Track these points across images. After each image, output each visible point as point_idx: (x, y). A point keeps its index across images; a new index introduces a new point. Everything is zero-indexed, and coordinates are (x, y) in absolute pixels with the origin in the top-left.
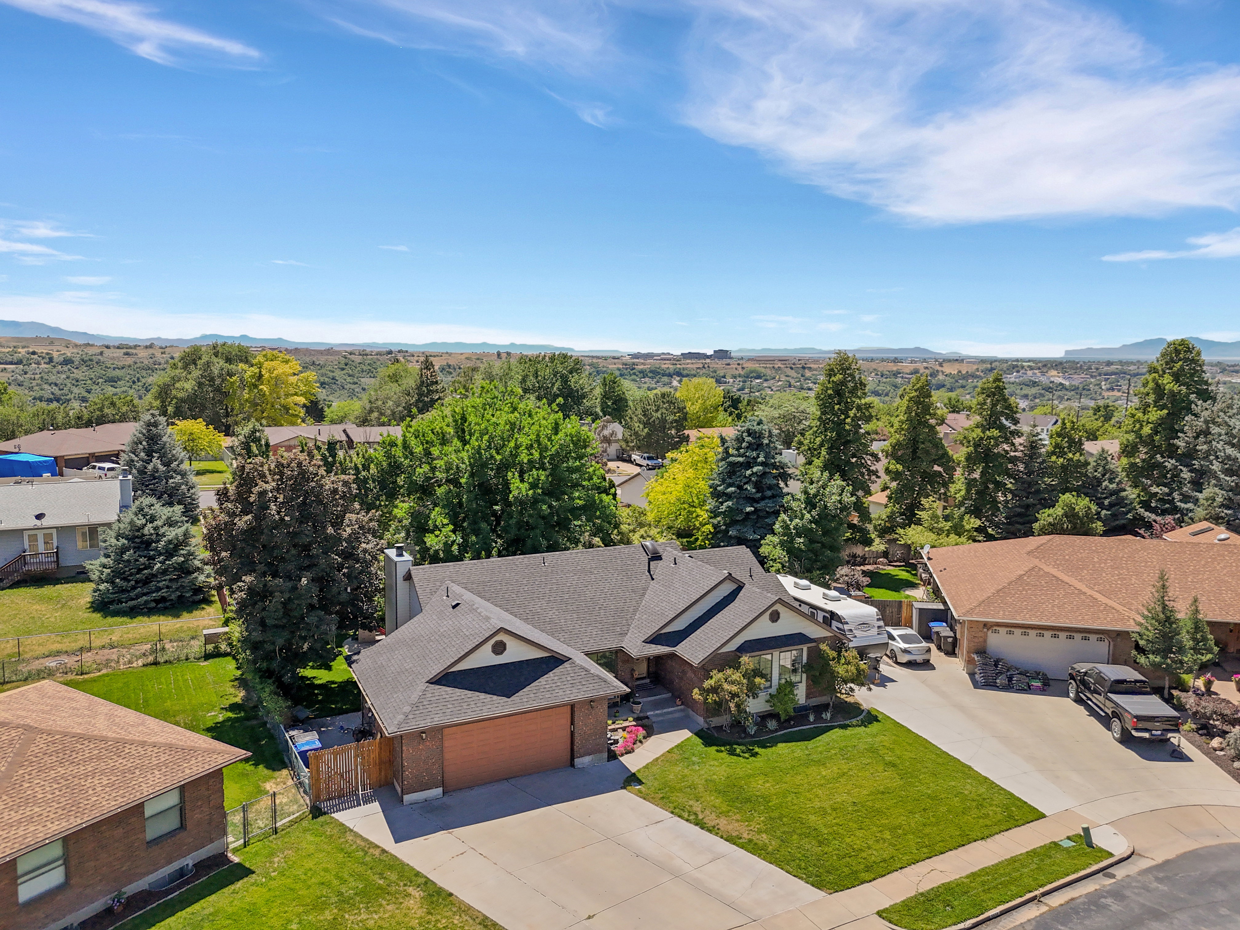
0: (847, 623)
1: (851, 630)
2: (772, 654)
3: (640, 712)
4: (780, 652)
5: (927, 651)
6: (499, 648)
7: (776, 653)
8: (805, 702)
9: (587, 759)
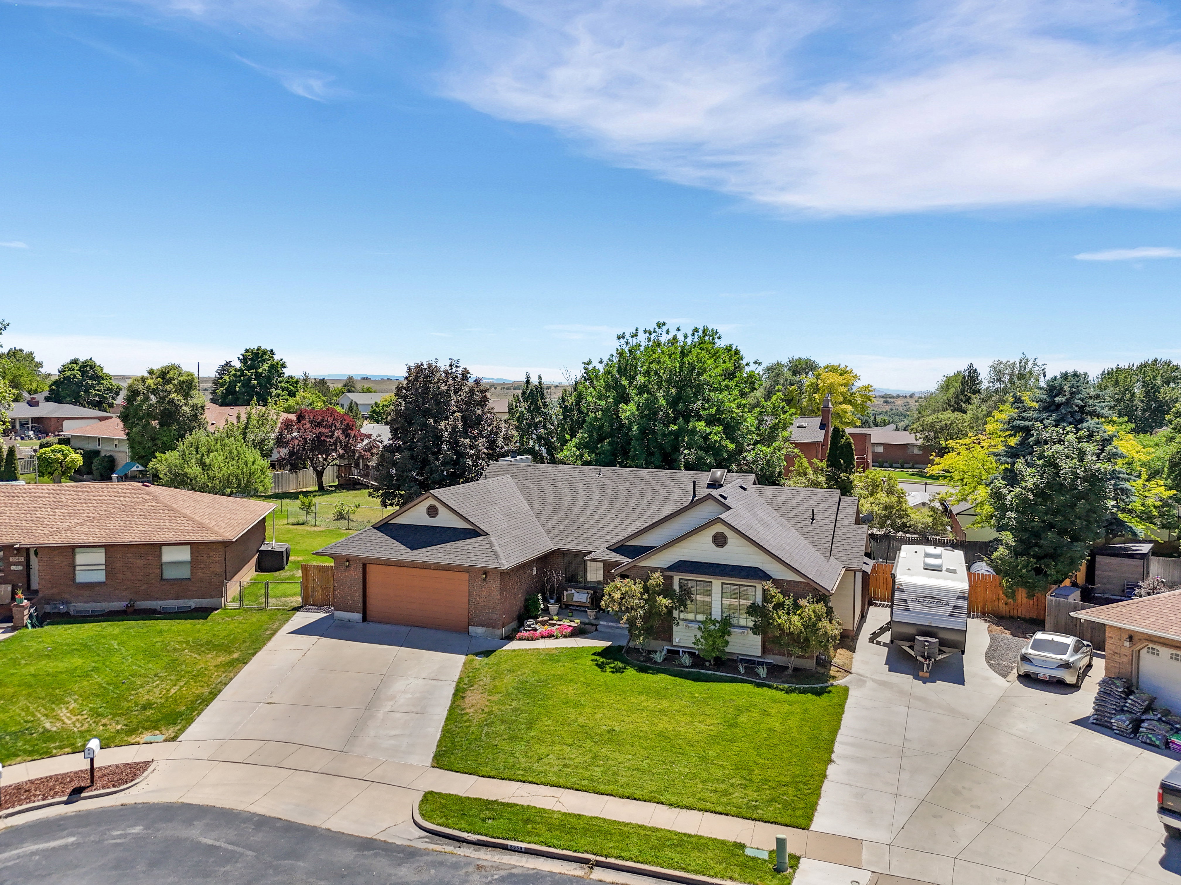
1: (905, 601)
2: (711, 583)
3: (595, 619)
4: (723, 583)
5: (1060, 666)
6: (432, 512)
7: (717, 583)
8: (760, 655)
9: (480, 630)
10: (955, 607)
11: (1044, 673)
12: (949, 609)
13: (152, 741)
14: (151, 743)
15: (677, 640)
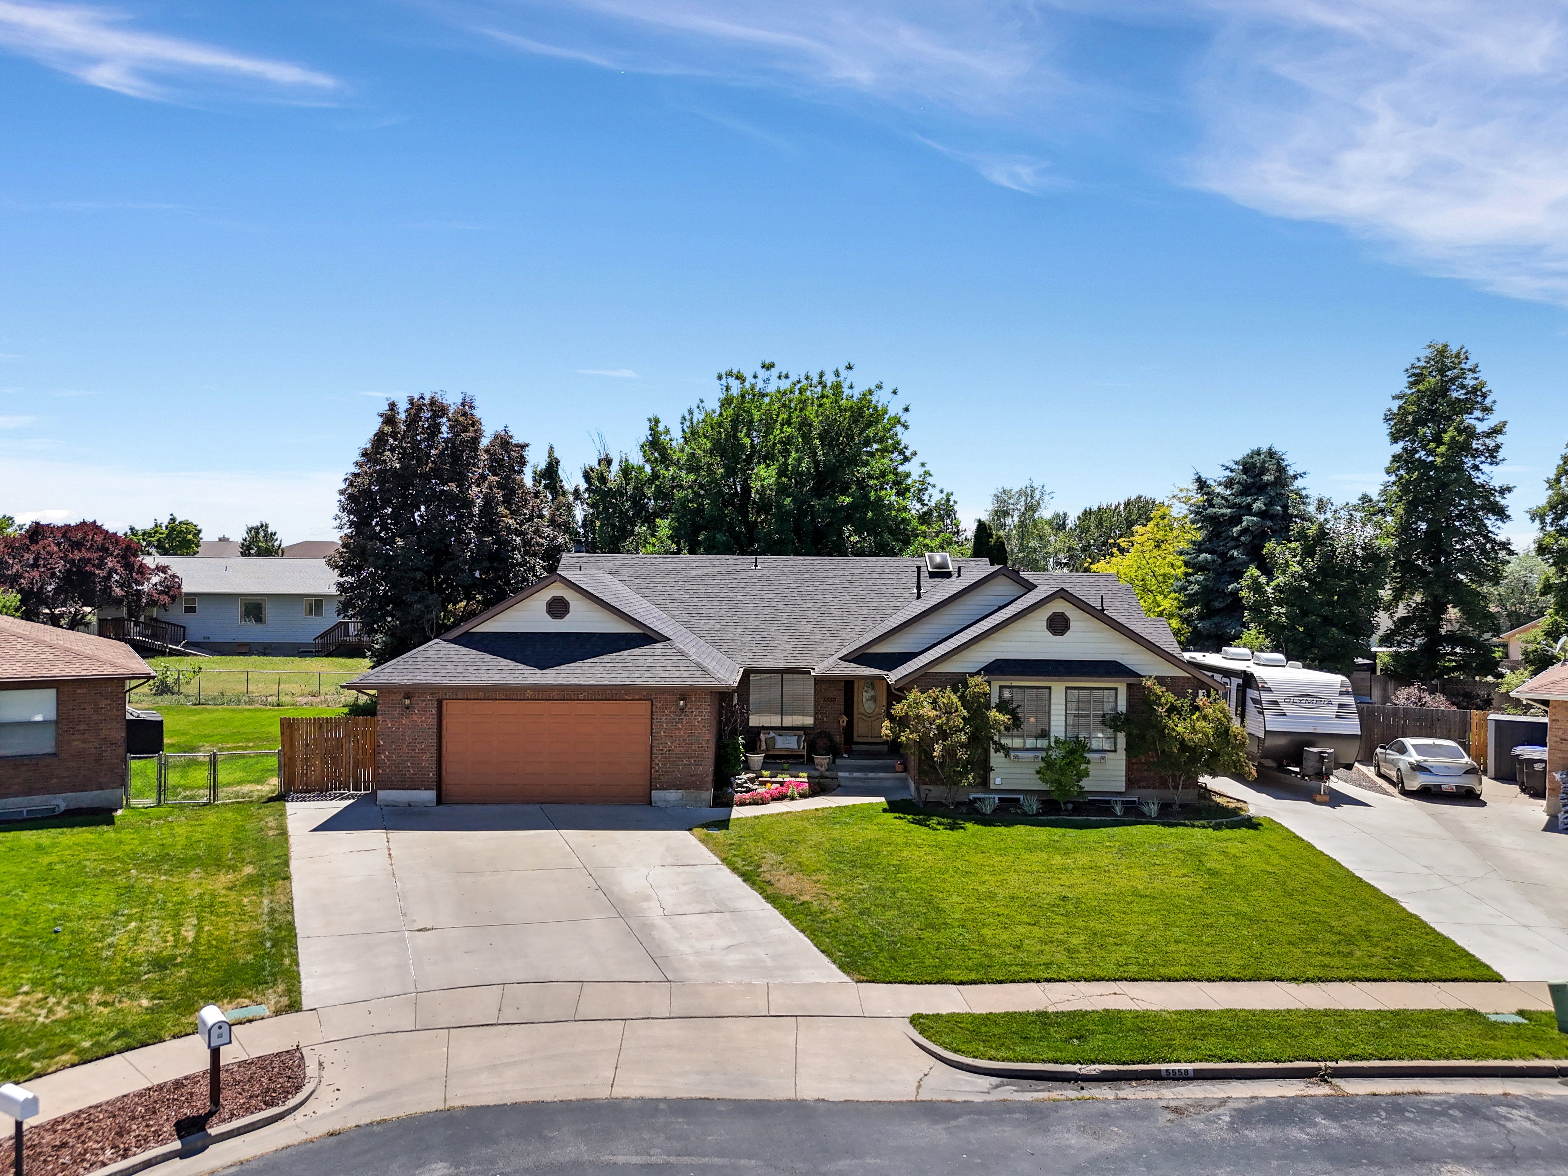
0: (1269, 690)
1: (1276, 703)
2: (1050, 688)
3: (827, 770)
4: (1067, 688)
5: (1467, 772)
6: (558, 608)
7: (1058, 688)
8: (1123, 790)
9: (673, 795)
10: (1341, 706)
11: (1449, 783)
12: (1333, 710)
13: (251, 1017)
14: (250, 1021)
15: (998, 781)
